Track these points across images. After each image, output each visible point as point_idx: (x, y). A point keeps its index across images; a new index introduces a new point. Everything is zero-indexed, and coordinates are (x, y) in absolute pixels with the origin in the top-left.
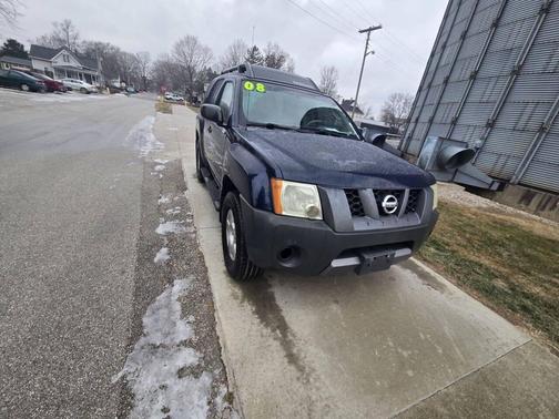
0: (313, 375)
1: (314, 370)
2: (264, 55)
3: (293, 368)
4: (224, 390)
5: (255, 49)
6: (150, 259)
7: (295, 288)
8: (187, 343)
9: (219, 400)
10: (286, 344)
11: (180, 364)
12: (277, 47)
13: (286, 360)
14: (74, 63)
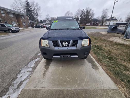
0: (45, 77)
1: (46, 76)
2: (85, 11)
3: (43, 75)
4: (31, 75)
5: (83, 10)
6: (37, 55)
7: (56, 63)
8: (32, 68)
9: (29, 76)
10: (45, 71)
11: (28, 70)
12: (89, 8)
13: (43, 74)
14: (49, 22)
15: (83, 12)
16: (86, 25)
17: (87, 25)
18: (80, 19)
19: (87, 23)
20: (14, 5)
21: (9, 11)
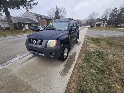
2: (119, 9)
15: (114, 11)
16: (117, 26)
17: (119, 26)
18: (108, 19)
19: (119, 24)
20: (49, 12)
21: (43, 17)
